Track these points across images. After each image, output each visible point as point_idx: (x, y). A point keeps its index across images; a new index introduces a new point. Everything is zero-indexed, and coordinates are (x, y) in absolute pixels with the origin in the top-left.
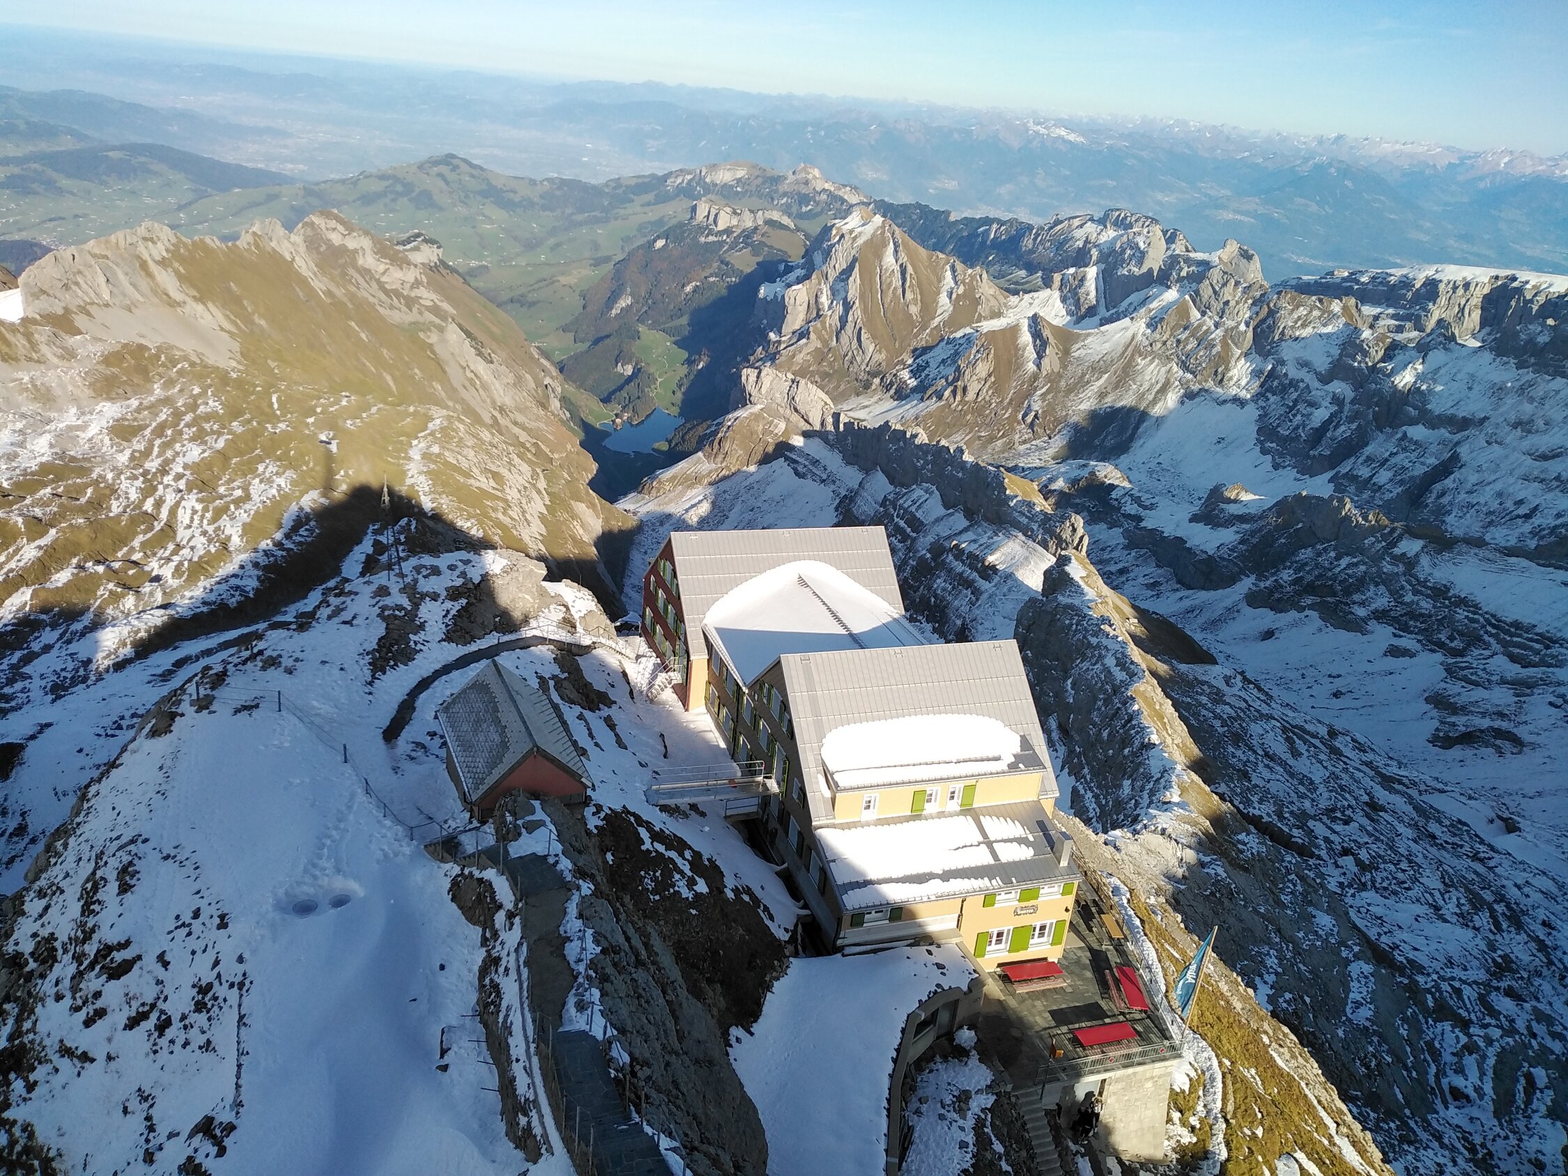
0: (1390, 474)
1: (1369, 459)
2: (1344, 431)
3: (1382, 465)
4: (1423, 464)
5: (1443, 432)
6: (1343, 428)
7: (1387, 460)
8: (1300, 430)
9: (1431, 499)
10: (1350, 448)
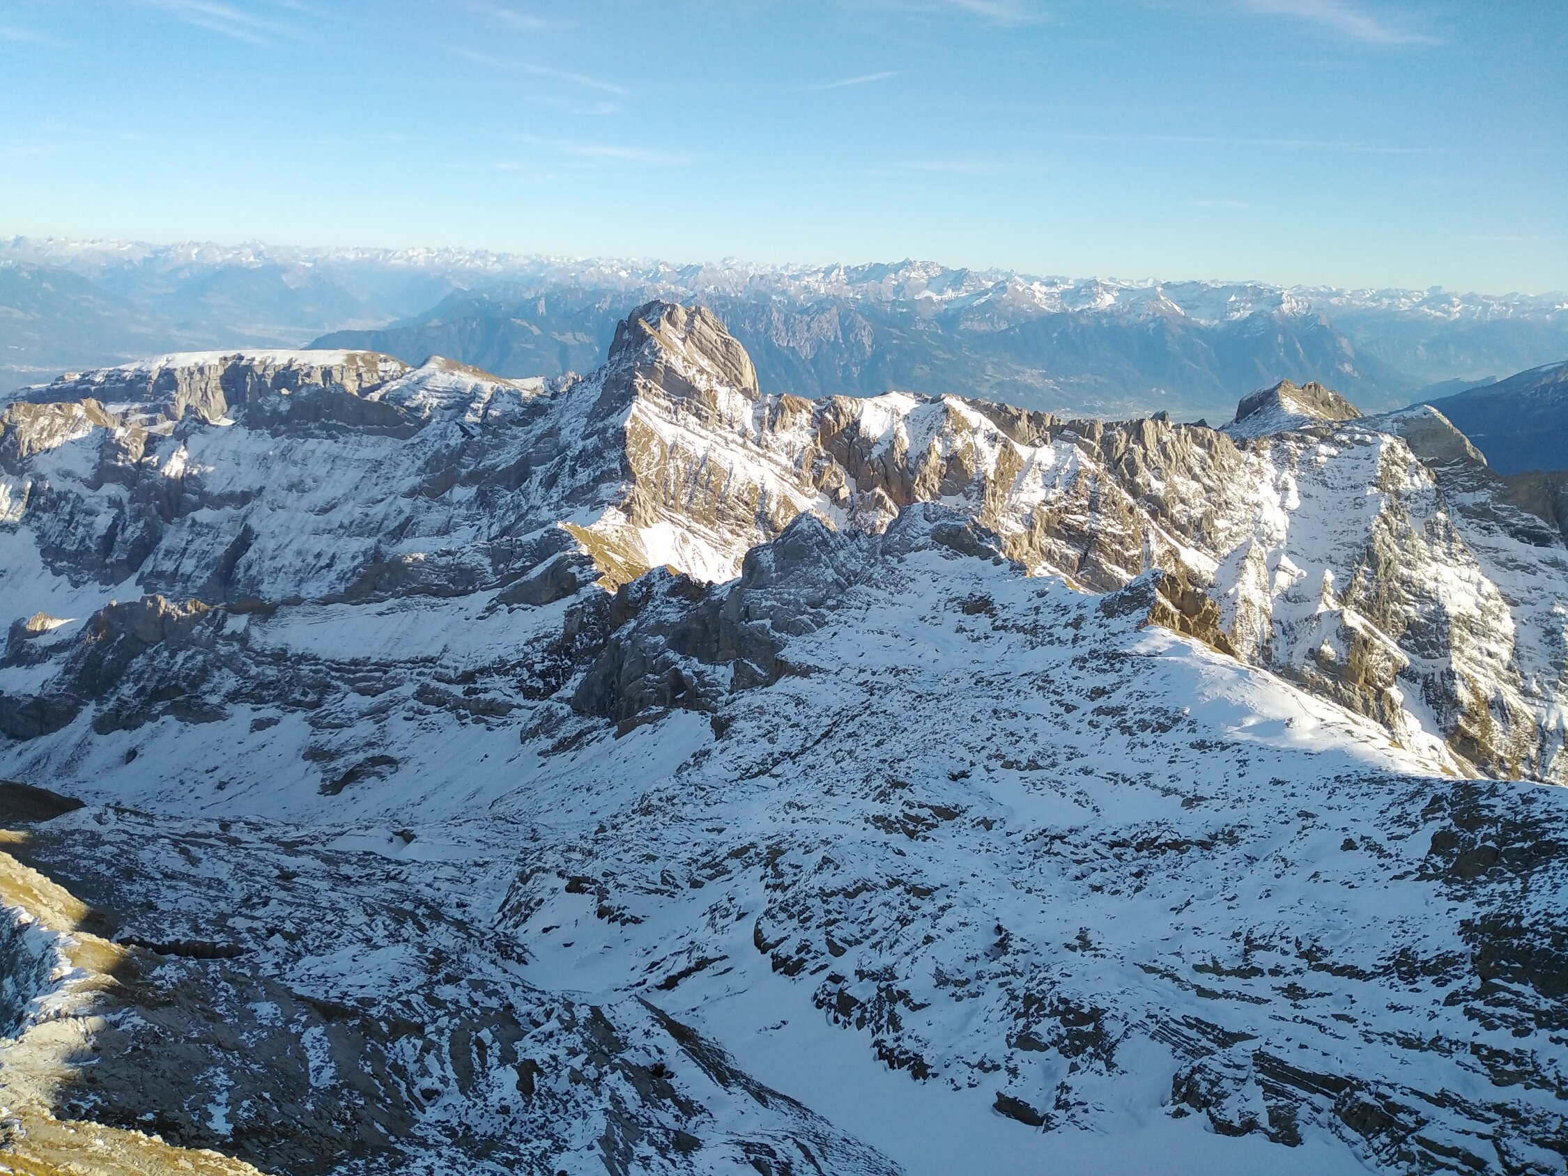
0: (194, 561)
1: (168, 553)
2: (133, 531)
3: (183, 554)
4: (221, 543)
5: (229, 510)
6: (130, 529)
7: (185, 549)
8: (87, 541)
9: (240, 573)
10: (145, 547)
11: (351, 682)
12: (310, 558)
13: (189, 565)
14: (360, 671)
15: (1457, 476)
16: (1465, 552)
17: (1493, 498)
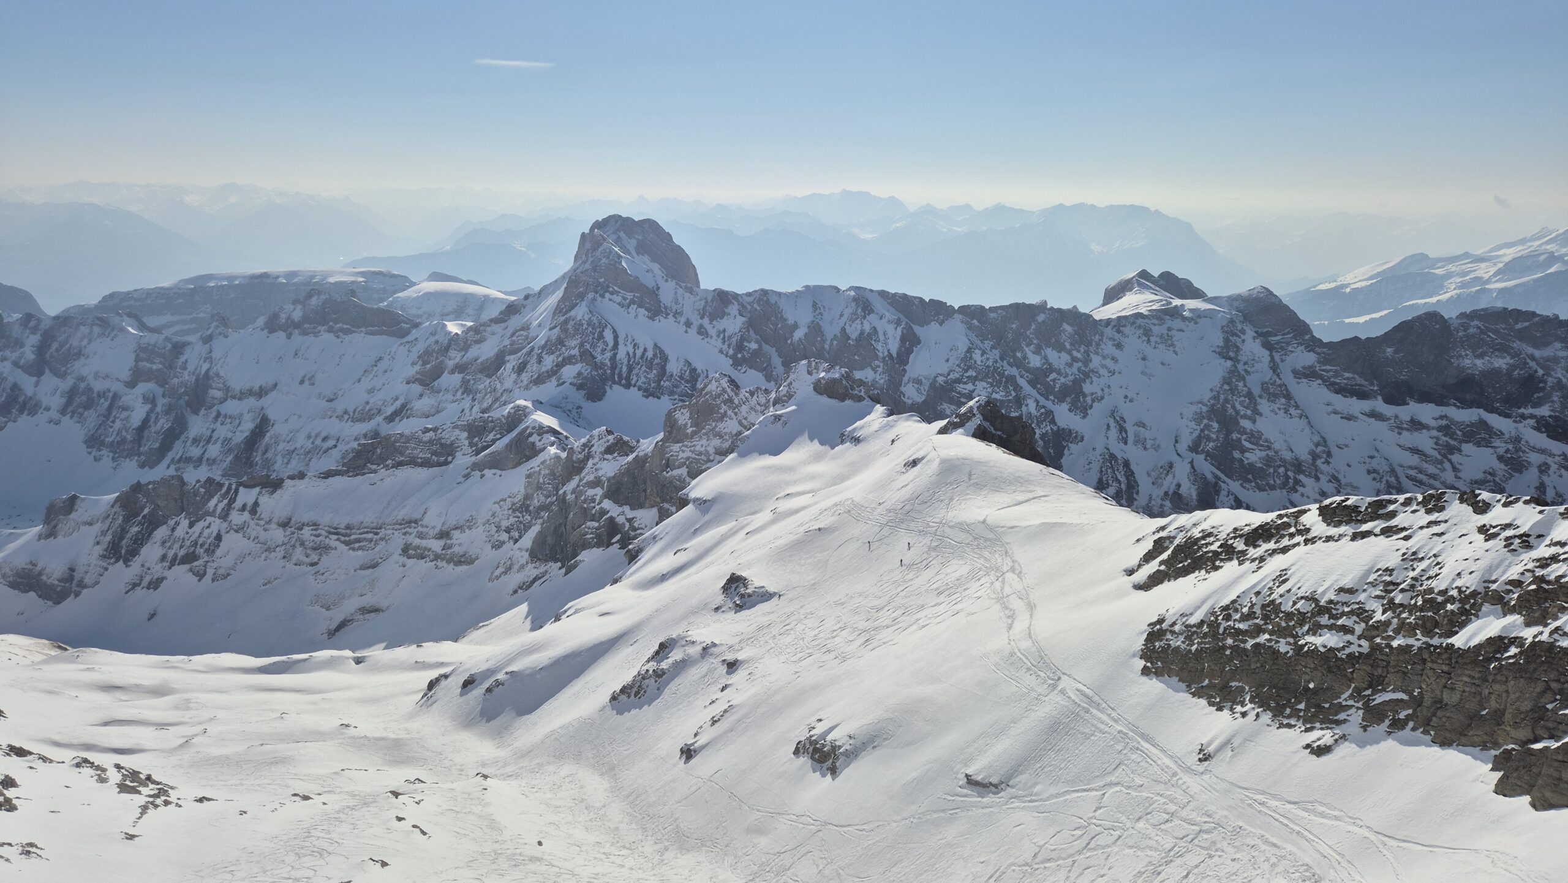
0: (219, 444)
1: (196, 441)
2: (163, 423)
3: (208, 442)
4: (242, 432)
5: (251, 401)
11: (347, 543)
12: (318, 441)
13: (214, 450)
14: (355, 534)
15: (1288, 344)
16: (1297, 407)
17: (1319, 362)
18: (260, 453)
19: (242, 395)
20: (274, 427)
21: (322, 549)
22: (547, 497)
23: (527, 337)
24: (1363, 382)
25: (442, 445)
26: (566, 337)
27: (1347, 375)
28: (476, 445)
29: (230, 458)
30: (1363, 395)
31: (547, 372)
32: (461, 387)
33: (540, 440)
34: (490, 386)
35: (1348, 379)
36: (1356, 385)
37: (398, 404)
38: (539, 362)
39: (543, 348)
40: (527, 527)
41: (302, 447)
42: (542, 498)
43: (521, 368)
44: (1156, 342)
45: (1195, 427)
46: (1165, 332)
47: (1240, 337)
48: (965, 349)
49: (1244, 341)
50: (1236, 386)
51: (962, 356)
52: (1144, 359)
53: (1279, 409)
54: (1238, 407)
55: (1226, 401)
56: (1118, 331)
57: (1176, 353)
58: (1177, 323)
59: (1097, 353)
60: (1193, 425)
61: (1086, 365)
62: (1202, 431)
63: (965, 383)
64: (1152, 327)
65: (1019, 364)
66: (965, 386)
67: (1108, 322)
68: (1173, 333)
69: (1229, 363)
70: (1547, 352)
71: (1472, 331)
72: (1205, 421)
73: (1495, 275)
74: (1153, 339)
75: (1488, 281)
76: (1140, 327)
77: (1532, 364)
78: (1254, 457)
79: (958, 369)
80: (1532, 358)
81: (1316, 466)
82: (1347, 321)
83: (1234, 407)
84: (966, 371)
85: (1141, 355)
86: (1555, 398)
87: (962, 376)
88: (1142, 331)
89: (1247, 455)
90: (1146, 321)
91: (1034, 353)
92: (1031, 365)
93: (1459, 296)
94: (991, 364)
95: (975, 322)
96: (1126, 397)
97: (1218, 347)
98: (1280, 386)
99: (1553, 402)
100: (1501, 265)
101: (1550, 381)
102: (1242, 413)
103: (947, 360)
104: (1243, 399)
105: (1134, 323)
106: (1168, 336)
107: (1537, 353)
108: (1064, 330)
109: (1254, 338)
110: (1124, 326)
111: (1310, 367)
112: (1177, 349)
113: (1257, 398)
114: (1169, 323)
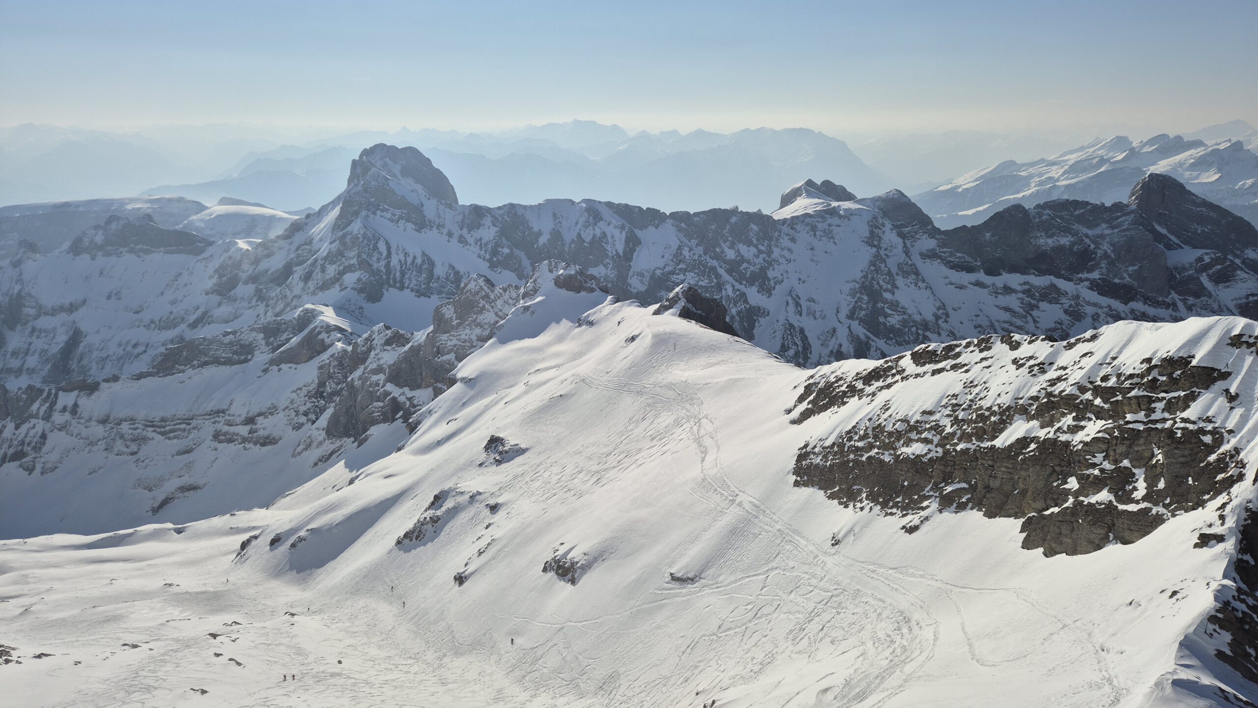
4: (57, 343)
11: (162, 434)
12: (129, 348)
13: (32, 361)
14: (169, 425)
15: (916, 233)
16: (923, 281)
17: (938, 246)
18: (76, 360)
19: (53, 312)
20: (87, 338)
21: (141, 440)
22: (338, 384)
23: (311, 250)
24: (970, 260)
25: (241, 345)
26: (345, 249)
27: (958, 255)
28: (272, 344)
29: (49, 366)
30: (970, 270)
31: (331, 279)
32: (255, 295)
33: (328, 337)
34: (281, 294)
35: (959, 258)
36: (965, 262)
37: (199, 313)
38: (323, 270)
39: (325, 259)
40: (322, 410)
41: (114, 354)
42: (333, 386)
43: (307, 277)
44: (820, 236)
45: (852, 300)
46: (827, 227)
47: (881, 229)
48: (676, 247)
49: (884, 232)
50: (880, 267)
51: (674, 252)
52: (812, 249)
53: (911, 283)
54: (882, 283)
55: (873, 279)
56: (792, 228)
57: (835, 244)
58: (835, 220)
59: (777, 246)
60: (849, 298)
61: (769, 256)
62: (856, 302)
63: (677, 274)
64: (817, 224)
65: (719, 257)
66: (678, 277)
67: (785, 221)
68: (833, 228)
69: (874, 250)
70: (1097, 231)
71: (1044, 217)
72: (858, 295)
73: (1062, 175)
74: (818, 233)
75: (1058, 180)
76: (808, 224)
77: (1087, 241)
78: (894, 320)
79: (671, 263)
80: (1087, 236)
81: (938, 325)
82: (960, 213)
83: (878, 283)
84: (678, 264)
85: (809, 247)
86: (1103, 265)
87: (675, 268)
88: (809, 228)
89: (889, 319)
90: (812, 219)
91: (729, 248)
92: (727, 258)
93: (1038, 191)
94: (697, 258)
95: (683, 225)
96: (800, 279)
97: (866, 237)
98: (911, 265)
99: (1101, 268)
100: (1066, 167)
101: (1100, 253)
102: (885, 287)
103: (663, 257)
104: (884, 276)
105: (803, 221)
106: (829, 230)
107: (1090, 232)
108: (752, 229)
109: (891, 230)
110: (797, 224)
111: (933, 250)
112: (836, 240)
113: (895, 276)
114: (829, 221)
